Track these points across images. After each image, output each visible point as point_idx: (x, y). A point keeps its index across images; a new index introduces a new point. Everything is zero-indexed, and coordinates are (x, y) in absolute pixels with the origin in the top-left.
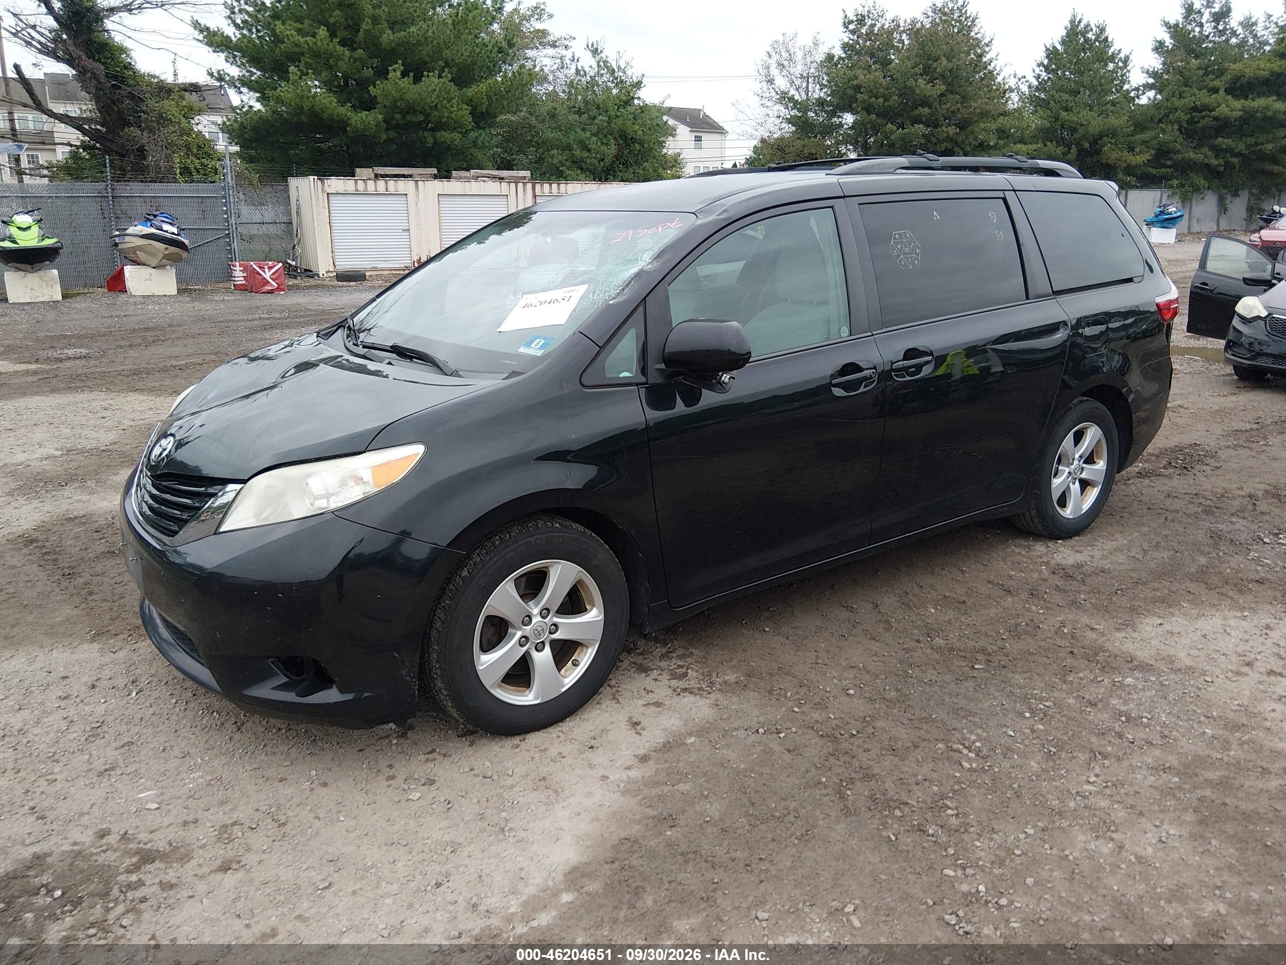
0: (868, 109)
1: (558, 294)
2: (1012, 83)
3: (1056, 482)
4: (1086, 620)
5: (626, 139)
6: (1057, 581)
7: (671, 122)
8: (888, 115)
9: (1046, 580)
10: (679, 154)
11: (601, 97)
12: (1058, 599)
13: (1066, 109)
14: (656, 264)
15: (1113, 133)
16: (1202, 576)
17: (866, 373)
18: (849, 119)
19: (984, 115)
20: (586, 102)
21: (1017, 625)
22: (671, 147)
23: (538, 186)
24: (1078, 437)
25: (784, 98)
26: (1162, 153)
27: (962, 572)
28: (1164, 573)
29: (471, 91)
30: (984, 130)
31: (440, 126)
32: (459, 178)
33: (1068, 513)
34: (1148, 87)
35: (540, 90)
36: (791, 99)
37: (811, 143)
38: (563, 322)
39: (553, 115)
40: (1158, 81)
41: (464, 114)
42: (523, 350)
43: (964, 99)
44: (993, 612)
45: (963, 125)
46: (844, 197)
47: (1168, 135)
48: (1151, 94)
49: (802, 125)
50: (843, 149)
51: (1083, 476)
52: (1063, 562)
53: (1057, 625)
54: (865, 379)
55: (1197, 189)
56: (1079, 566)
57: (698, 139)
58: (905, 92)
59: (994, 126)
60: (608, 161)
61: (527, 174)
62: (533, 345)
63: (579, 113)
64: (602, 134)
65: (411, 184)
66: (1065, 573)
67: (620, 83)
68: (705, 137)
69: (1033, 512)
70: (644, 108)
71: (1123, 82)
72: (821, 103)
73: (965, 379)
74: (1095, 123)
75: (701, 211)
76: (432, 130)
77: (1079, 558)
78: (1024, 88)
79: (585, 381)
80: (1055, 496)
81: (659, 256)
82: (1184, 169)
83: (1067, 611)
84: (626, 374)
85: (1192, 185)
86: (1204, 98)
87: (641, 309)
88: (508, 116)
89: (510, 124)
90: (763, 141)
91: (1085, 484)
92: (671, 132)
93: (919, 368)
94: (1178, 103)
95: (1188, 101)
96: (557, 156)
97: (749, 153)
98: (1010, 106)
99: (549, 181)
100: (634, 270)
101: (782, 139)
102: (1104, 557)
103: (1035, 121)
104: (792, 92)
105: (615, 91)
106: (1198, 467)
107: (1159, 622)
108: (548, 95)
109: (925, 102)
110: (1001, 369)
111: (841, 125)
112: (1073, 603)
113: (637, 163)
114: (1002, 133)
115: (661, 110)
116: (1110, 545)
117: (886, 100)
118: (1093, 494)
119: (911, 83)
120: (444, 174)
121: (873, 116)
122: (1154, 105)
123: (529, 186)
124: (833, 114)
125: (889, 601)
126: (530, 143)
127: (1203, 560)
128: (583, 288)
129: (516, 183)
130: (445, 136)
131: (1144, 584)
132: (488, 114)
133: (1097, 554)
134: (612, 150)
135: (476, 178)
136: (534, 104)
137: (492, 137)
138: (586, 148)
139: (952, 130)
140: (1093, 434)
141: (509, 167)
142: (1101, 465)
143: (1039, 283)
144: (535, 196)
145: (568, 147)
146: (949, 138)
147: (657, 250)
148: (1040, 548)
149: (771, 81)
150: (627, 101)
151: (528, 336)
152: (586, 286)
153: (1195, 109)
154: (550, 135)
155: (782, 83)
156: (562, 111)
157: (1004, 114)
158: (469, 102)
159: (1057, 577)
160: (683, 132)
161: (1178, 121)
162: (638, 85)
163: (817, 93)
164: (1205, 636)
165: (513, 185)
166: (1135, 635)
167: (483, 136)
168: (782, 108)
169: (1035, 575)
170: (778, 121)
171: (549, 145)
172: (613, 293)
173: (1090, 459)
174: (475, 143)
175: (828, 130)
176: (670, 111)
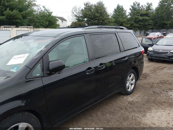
0: (89, 18)
1: (22, 55)
2: (110, 14)
3: (127, 85)
4: (137, 115)
5: (50, 21)
6: (129, 105)
7: (57, 19)
8: (92, 19)
9: (127, 105)
10: (59, 24)
11: (45, 14)
12: (131, 110)
13: (118, 18)
14: (45, 49)
15: (124, 22)
16: (154, 102)
17: (93, 69)
18: (86, 19)
19: (106, 19)
20: (43, 15)
21: (124, 117)
22: (58, 23)
23: (34, 29)
24: (130, 76)
25: (76, 16)
26: (132, 25)
27: (112, 104)
28: (148, 102)
29: (22, 13)
30: (106, 21)
31: (16, 19)
32: (20, 28)
33: (129, 90)
34: (129, 15)
35: (35, 13)
36: (77, 16)
37: (80, 23)
38: (22, 63)
39: (37, 17)
40: (130, 14)
41: (21, 17)
42: (11, 70)
43: (103, 16)
44: (119, 114)
45: (103, 20)
46: (86, 34)
47: (132, 22)
48: (130, 16)
49: (79, 20)
50: (85, 24)
51: (131, 83)
52: (130, 100)
53: (132, 117)
54: (93, 70)
55: (137, 30)
56: (133, 101)
57: (62, 22)
58: (94, 15)
59: (107, 21)
60: (47, 25)
61: (33, 27)
62: (14, 69)
63: (42, 17)
64: (46, 20)
65: (11, 28)
66: (131, 103)
67: (48, 12)
68: (63, 21)
69: (124, 91)
70: (53, 17)
71: (126, 14)
72: (81, 17)
73: (109, 66)
74: (122, 20)
75: (56, 36)
76: (15, 19)
77: (133, 99)
78: (111, 15)
79: (27, 78)
80: (127, 88)
81: (46, 47)
82: (135, 27)
83: (133, 113)
84: (38, 75)
85: (136, 29)
86: (137, 17)
87: (42, 59)
88: (29, 17)
89: (30, 19)
90: (73, 22)
91: (131, 84)
92: (58, 20)
93: (103, 67)
94: (134, 17)
95: (135, 17)
96: (38, 24)
97: (71, 24)
98: (110, 18)
99: (37, 28)
100: (40, 50)
101: (76, 22)
102: (137, 99)
103: (113, 20)
104: (77, 15)
105: (48, 14)
106: (147, 78)
107: (150, 114)
108: (36, 14)
109: (97, 17)
110: (115, 64)
111: (85, 20)
112: (134, 111)
113: (52, 25)
114: (109, 22)
115: (56, 17)
116: (137, 96)
117: (91, 16)
118: (133, 86)
119: (95, 14)
120: (17, 27)
121: (89, 19)
122: (130, 18)
123: (33, 29)
124: (83, 18)
125: (99, 113)
126: (33, 22)
127: (153, 98)
128: (28, 55)
129: (30, 28)
130: (17, 20)
131: (145, 105)
132: (25, 17)
133: (135, 98)
134: (47, 23)
135: (23, 27)
136: (34, 15)
137: (26, 21)
138: (43, 22)
139: (101, 21)
140: (132, 75)
141: (29, 25)
142: (134, 81)
143: (122, 49)
144: (34, 31)
145: (40, 22)
146: (101, 22)
147: (46, 45)
148: (125, 97)
149: (73, 13)
150: (50, 15)
151: (13, 66)
152: (29, 54)
153: (136, 18)
154: (36, 20)
155: (75, 13)
156: (39, 17)
157: (109, 19)
158: (22, 15)
159: (129, 104)
160: (60, 20)
161: (134, 20)
162: (52, 13)
163: (81, 15)
164: (159, 117)
165: (30, 29)
166: (146, 118)
167: (25, 20)
168: (75, 17)
169: (125, 104)
170: (75, 19)
171: (36, 22)
172: (35, 56)
173: (132, 80)
174: (23, 22)
175: (83, 21)
176: (57, 17)
